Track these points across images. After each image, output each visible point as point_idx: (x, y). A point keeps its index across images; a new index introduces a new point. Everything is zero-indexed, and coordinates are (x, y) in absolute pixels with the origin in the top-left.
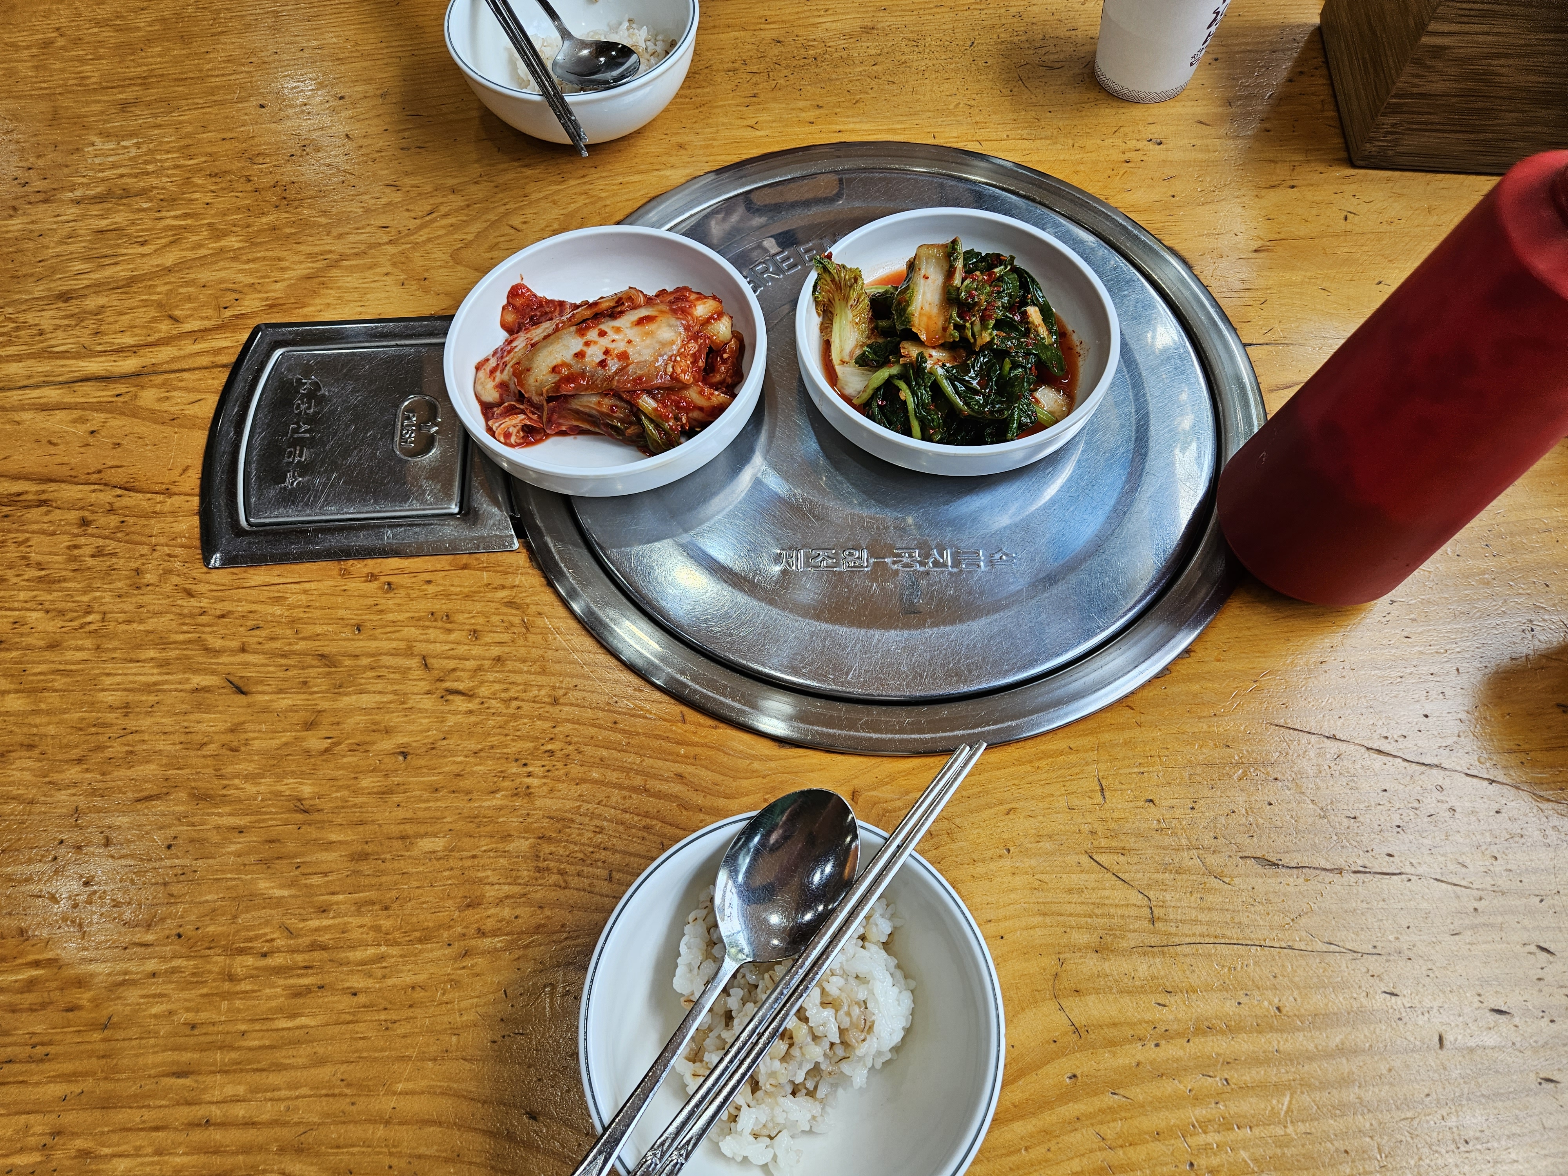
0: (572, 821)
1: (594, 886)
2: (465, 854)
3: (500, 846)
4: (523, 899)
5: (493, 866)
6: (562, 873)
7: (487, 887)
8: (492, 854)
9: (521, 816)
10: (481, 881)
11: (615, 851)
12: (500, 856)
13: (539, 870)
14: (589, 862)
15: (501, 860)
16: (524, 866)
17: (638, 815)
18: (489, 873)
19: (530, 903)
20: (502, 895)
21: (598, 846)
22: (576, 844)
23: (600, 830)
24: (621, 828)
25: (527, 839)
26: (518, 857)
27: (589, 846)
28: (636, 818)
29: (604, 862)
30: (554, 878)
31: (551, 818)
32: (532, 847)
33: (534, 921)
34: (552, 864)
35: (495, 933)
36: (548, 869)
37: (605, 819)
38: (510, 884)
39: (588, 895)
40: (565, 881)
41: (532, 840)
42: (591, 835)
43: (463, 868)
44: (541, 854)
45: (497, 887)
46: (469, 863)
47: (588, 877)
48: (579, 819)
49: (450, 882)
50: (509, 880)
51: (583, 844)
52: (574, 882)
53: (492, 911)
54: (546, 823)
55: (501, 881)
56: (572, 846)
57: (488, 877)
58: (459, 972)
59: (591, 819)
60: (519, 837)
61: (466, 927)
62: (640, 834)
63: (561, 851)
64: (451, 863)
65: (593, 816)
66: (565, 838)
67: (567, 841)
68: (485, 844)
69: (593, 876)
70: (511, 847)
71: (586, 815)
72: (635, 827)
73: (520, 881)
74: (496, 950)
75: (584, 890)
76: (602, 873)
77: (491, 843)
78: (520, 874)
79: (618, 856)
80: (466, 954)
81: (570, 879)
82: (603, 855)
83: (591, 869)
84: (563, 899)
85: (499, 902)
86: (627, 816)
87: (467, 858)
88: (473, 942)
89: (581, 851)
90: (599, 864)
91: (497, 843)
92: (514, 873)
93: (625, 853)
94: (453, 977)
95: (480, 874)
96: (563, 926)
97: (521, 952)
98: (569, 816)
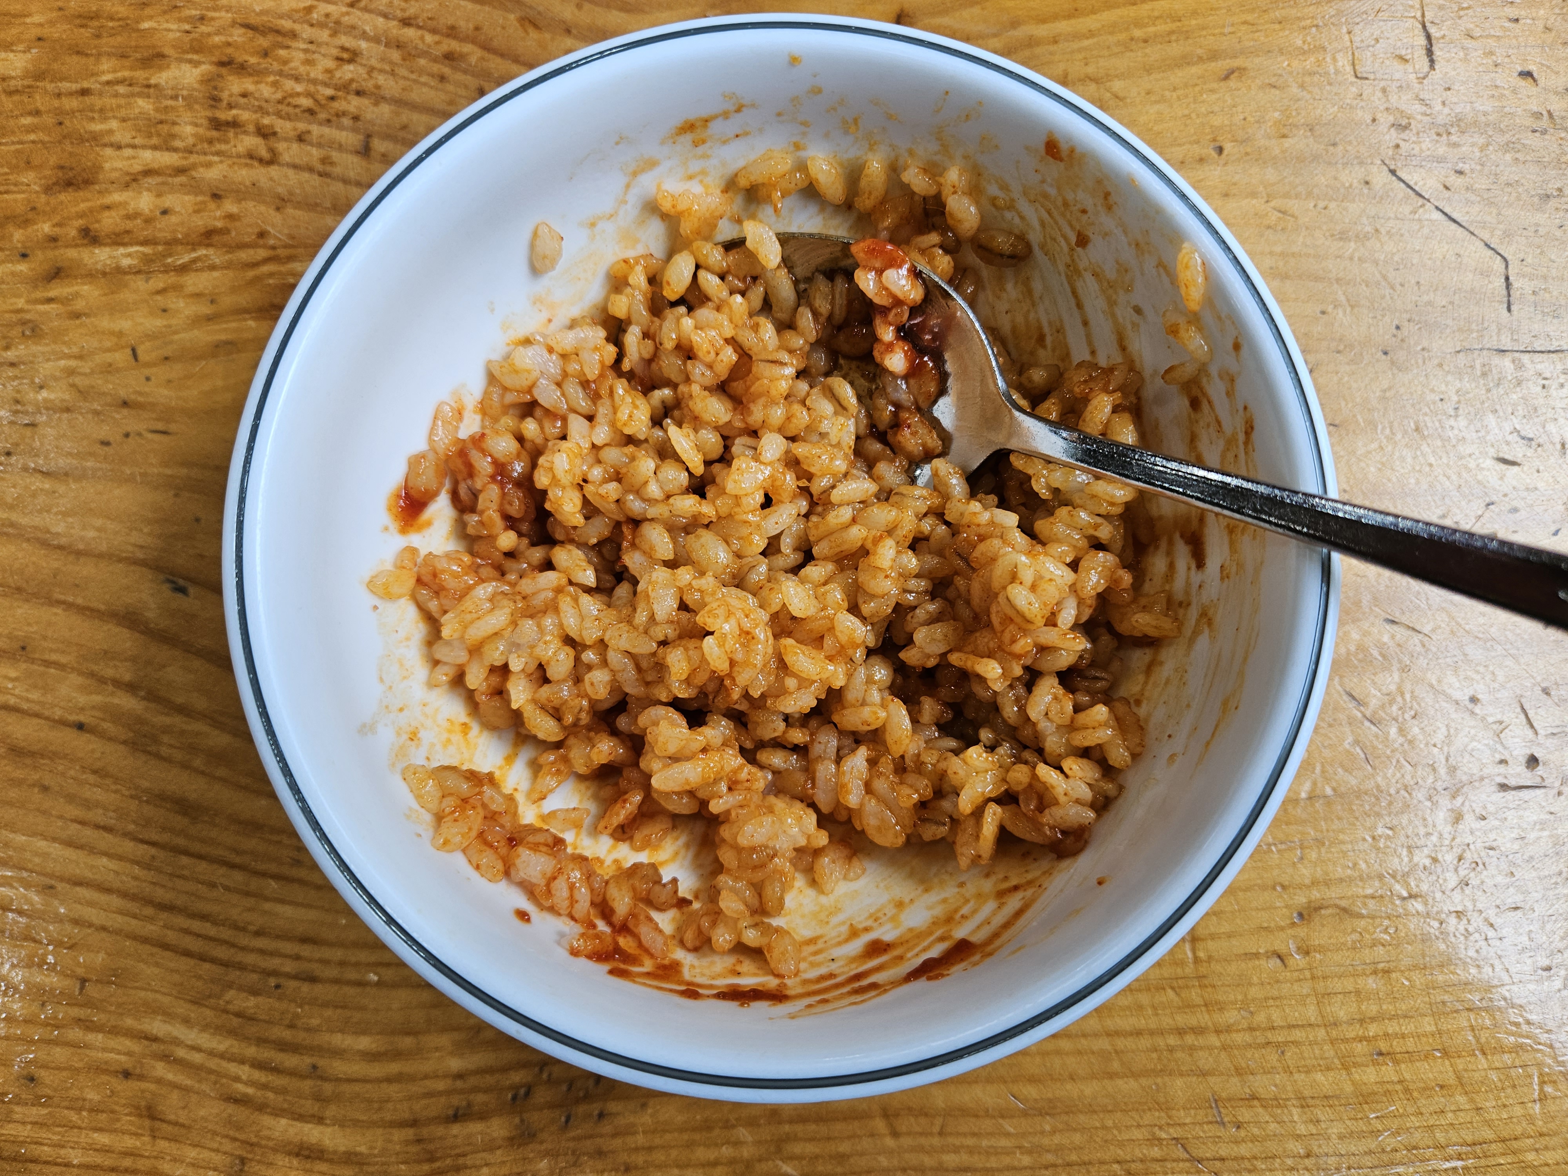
0: (294, 35)
1: (332, 164)
2: (65, 86)
3: (140, 75)
4: (182, 179)
5: (123, 113)
6: (265, 133)
7: (109, 151)
8: (122, 89)
9: (188, 20)
10: (95, 138)
11: (378, 98)
12: (140, 95)
13: (217, 124)
14: (323, 116)
15: (141, 102)
16: (187, 116)
17: (434, 31)
18: (114, 124)
19: (195, 188)
20: (137, 167)
21: (345, 87)
22: (297, 79)
23: (352, 56)
24: (395, 55)
25: (196, 64)
26: (175, 97)
27: (326, 85)
28: (429, 38)
29: (356, 118)
30: (249, 142)
31: (247, 26)
32: (208, 80)
33: (200, 222)
34: (245, 116)
35: (118, 239)
36: (234, 124)
37: (364, 36)
38: (155, 148)
39: (315, 180)
40: (272, 150)
41: (205, 68)
42: (331, 64)
43: (59, 112)
44: (225, 95)
45: (128, 152)
46: (72, 103)
47: (319, 145)
48: (306, 32)
49: (32, 137)
50: (155, 141)
51: (314, 82)
52: (290, 151)
53: (117, 197)
54: (238, 35)
55: (137, 141)
56: (289, 85)
57: (111, 132)
58: (41, 308)
59: (334, 34)
60: (180, 60)
61: (59, 225)
62: (436, 68)
63: (266, 91)
64: (39, 101)
65: (337, 28)
66: (276, 66)
67: (281, 73)
68: (108, 69)
69: (332, 144)
70: (163, 78)
71: (321, 25)
72: (424, 54)
73: (178, 143)
74: (119, 271)
75: (311, 170)
76: (349, 138)
77: (123, 68)
78: (176, 129)
79: (385, 109)
80: (57, 274)
81: (281, 146)
82: (353, 104)
83: (326, 130)
84: (264, 182)
85: (132, 180)
86: (410, 33)
87: (71, 94)
88: (72, 253)
89: (309, 95)
90: (346, 121)
91: (132, 69)
92: (165, 128)
93: (399, 102)
94: (28, 316)
95: (97, 127)
96: (262, 235)
97: (172, 279)
98: (287, 24)
